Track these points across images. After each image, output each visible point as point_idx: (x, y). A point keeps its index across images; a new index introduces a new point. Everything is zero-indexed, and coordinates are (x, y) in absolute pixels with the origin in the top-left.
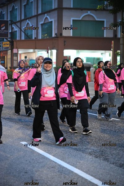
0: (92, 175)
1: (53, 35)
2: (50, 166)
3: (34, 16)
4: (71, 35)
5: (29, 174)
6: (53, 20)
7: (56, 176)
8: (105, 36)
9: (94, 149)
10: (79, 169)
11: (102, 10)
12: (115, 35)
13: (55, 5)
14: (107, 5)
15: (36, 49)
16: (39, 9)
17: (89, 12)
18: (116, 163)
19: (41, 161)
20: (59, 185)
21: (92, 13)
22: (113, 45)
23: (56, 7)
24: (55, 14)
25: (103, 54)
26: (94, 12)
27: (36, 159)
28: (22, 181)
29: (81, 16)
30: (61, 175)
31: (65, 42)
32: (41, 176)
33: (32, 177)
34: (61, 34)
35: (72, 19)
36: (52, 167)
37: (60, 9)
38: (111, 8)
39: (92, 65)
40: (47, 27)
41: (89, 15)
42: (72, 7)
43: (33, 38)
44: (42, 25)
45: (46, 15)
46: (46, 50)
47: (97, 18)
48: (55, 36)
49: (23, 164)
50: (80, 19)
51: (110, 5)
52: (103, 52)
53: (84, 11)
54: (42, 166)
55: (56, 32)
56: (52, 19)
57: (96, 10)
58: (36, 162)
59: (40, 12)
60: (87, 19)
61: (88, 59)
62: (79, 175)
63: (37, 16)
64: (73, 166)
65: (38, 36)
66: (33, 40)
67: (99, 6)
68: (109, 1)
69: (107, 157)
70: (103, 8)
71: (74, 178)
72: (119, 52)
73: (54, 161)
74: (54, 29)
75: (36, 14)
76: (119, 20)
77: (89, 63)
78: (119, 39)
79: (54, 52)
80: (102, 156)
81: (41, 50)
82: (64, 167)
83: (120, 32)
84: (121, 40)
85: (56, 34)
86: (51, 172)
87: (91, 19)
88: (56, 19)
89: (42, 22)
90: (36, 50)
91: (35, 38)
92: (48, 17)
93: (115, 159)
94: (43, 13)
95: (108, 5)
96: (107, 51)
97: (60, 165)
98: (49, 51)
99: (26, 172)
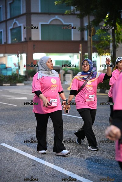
0: (70, 171)
1: (23, 40)
2: (31, 165)
3: (3, 21)
4: (40, 39)
5: (12, 173)
6: (22, 25)
7: (37, 173)
8: (73, 39)
9: (70, 147)
10: (58, 166)
11: (70, 14)
12: (82, 38)
13: (23, 10)
14: (74, 10)
15: (6, 53)
16: (7, 14)
17: (57, 17)
18: (91, 159)
19: (22, 160)
20: (41, 181)
21: (59, 17)
22: (81, 48)
23: (25, 12)
24: (24, 19)
25: (71, 57)
26: (61, 16)
27: (17, 158)
28: (6, 179)
29: (49, 20)
30: (42, 171)
31: (34, 46)
32: (24, 173)
33: (15, 175)
34: (30, 38)
35: (40, 23)
36: (33, 165)
37: (29, 14)
38: (78, 12)
39: (62, 68)
40: (16, 32)
41: (56, 19)
42: (40, 11)
43: (3, 43)
44: (11, 30)
45: (15, 20)
46: (16, 54)
47: (65, 22)
48: (25, 40)
49: (5, 164)
50: (48, 23)
51: (77, 10)
52: (71, 54)
53: (51, 16)
54: (23, 165)
55: (25, 36)
56: (21, 23)
57: (63, 14)
58: (17, 161)
59: (9, 17)
60: (54, 23)
61: (57, 62)
62: (59, 171)
63: (6, 21)
64: (52, 163)
65: (8, 41)
66: (3, 45)
67: (66, 11)
68: (76, 7)
69: (83, 154)
70: (71, 13)
71: (54, 175)
72: (87, 55)
73: (34, 160)
74: (24, 34)
75: (5, 19)
76: (86, 24)
77: (58, 66)
78: (86, 42)
79: (24, 55)
80: (78, 153)
81: (11, 54)
82: (44, 165)
83: (87, 35)
84: (89, 43)
85: (25, 38)
86: (32, 169)
87: (59, 23)
88: (25, 23)
89: (11, 27)
90: (6, 55)
91: (5, 43)
92: (17, 22)
93: (90, 155)
94: (12, 18)
95: (76, 10)
96: (75, 54)
97: (40, 163)
98: (19, 55)
99: (8, 171)
